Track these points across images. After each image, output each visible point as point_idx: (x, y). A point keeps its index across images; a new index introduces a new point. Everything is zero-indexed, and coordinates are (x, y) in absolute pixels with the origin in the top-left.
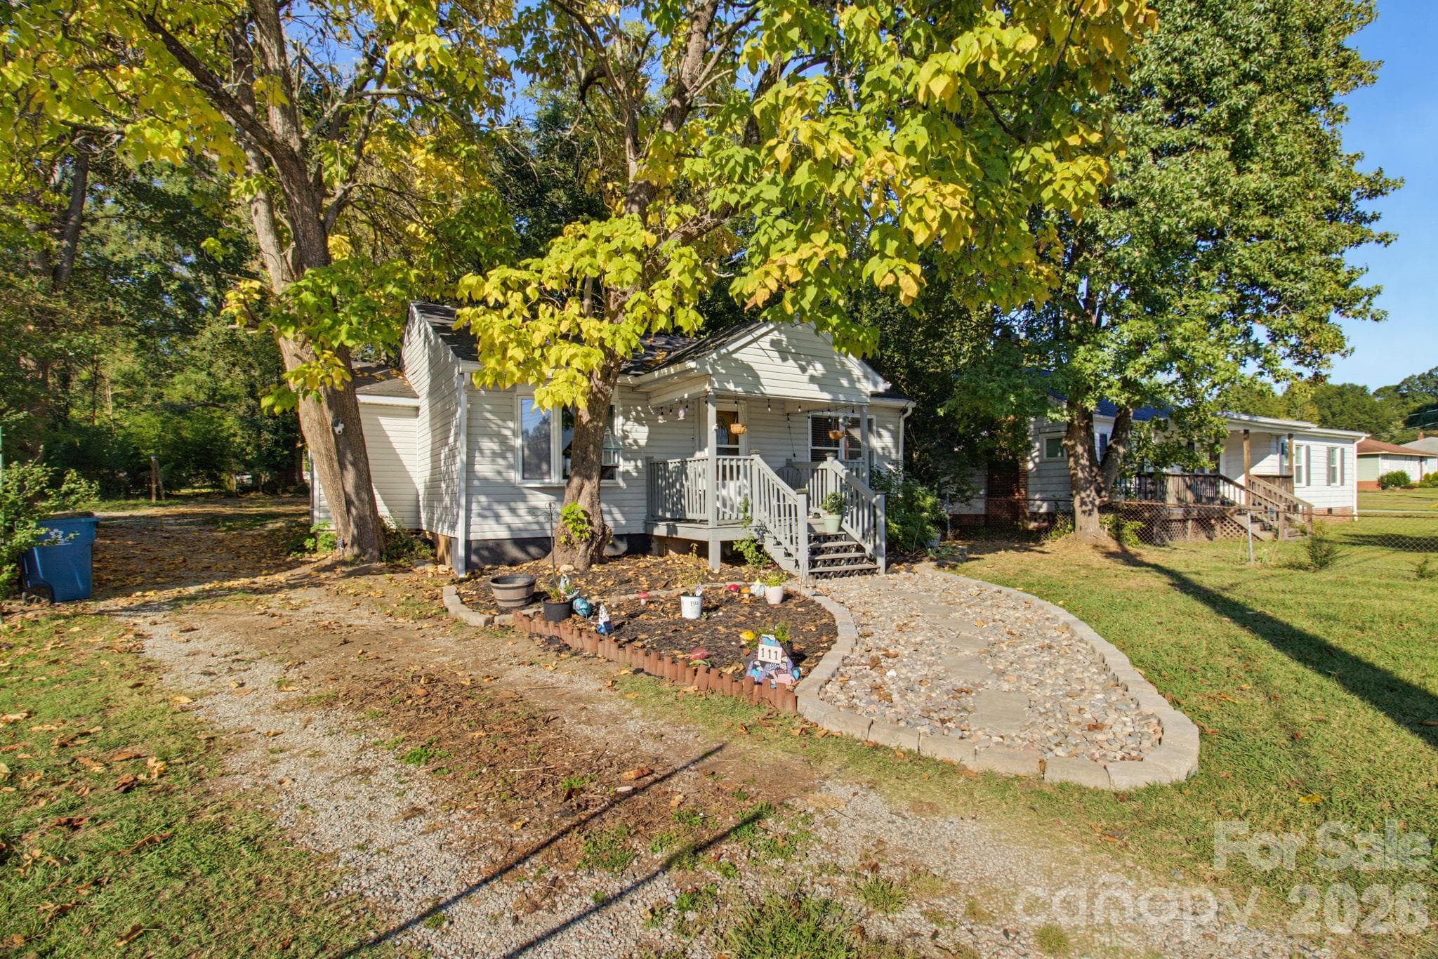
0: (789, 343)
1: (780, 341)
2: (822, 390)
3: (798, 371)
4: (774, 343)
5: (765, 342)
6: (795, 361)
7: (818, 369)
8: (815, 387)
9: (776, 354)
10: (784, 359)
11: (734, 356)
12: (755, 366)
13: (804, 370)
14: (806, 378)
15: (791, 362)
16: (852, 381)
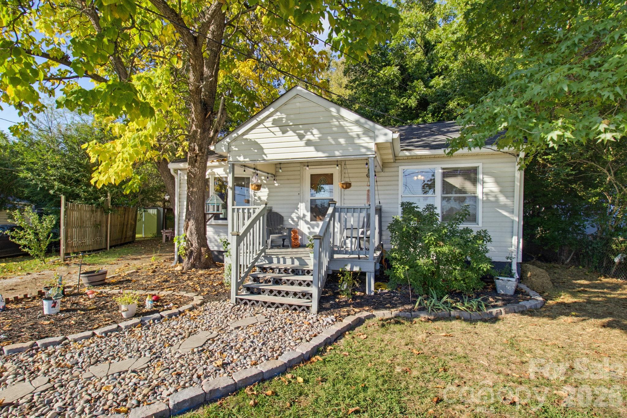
0: (287, 119)
1: (280, 119)
2: (317, 150)
3: (296, 138)
4: (276, 123)
5: (269, 123)
6: (294, 131)
7: (315, 135)
8: (312, 148)
9: (277, 129)
10: (284, 132)
11: (245, 137)
12: (259, 141)
13: (301, 137)
14: (303, 143)
15: (290, 133)
16: (350, 139)
